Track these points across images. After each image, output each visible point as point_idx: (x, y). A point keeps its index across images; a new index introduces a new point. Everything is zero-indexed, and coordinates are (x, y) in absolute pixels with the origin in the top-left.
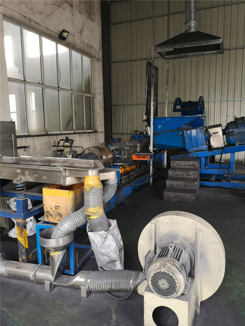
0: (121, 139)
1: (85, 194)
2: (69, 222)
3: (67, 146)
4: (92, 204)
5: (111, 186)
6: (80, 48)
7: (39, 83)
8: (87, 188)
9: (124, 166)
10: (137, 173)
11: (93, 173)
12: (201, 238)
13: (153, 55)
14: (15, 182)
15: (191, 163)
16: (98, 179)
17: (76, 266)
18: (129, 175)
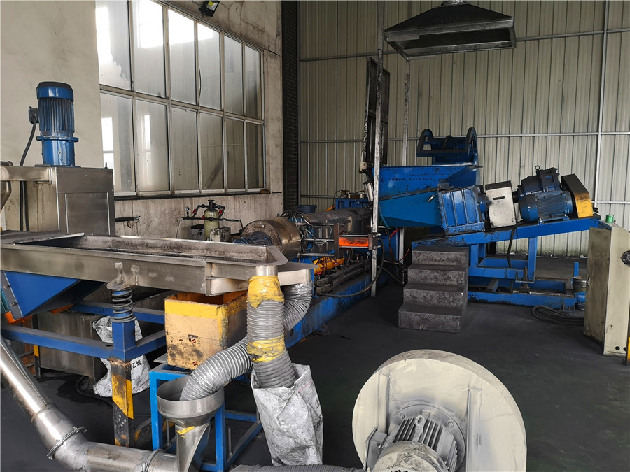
0: (316, 206)
1: (249, 312)
2: (216, 368)
3: (211, 219)
4: (262, 333)
5: (300, 298)
6: (239, 33)
7: (160, 97)
8: (253, 301)
9: (322, 259)
10: (346, 273)
11: (265, 272)
12: (478, 405)
13: (380, 47)
14: (110, 286)
15: (452, 255)
16: (276, 284)
17: (228, 454)
18: (331, 277)
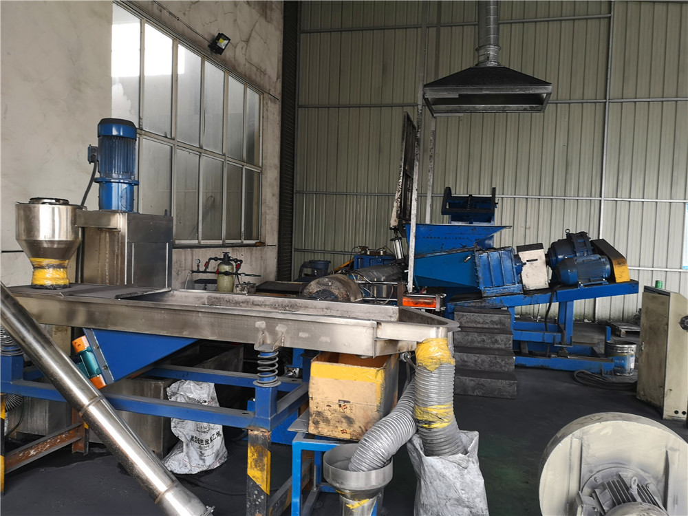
0: (330, 262)
2: (390, 435)
3: (226, 273)
4: (434, 397)
7: (166, 137)
8: (429, 364)
11: (437, 333)
12: (676, 464)
13: (420, 102)
14: (258, 347)
15: (496, 318)
